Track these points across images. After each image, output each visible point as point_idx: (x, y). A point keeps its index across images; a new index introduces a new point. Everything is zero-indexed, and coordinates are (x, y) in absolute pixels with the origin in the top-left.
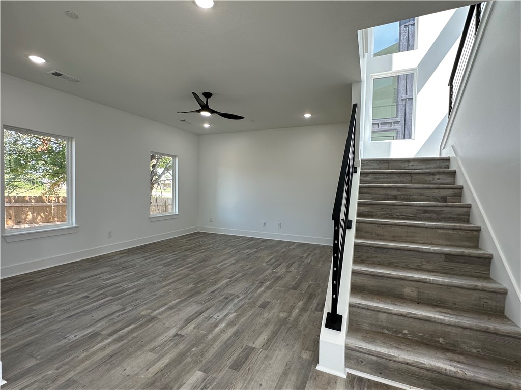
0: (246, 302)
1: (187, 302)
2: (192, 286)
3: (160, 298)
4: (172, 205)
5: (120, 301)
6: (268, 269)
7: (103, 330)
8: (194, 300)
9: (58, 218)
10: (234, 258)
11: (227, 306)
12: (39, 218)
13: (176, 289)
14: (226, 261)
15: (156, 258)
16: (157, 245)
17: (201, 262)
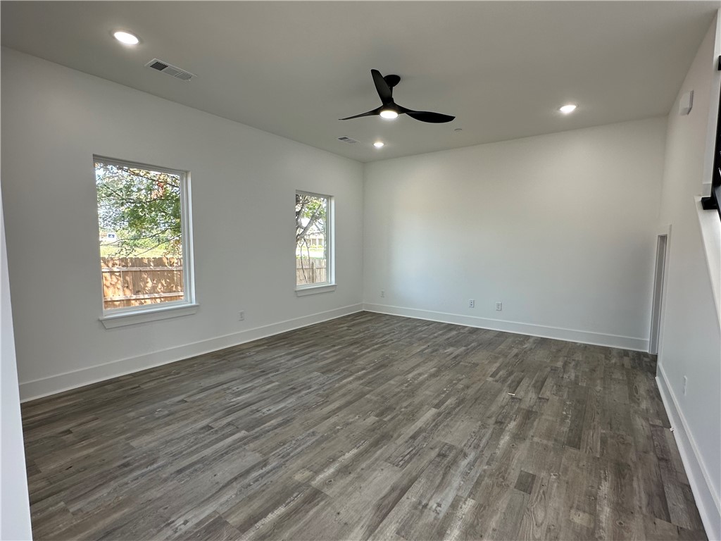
0: (484, 471)
1: (372, 459)
2: (372, 419)
3: (323, 442)
4: (327, 269)
5: (258, 443)
6: (500, 391)
7: (231, 512)
8: (382, 454)
9: (181, 286)
10: (431, 364)
11: (449, 477)
12: (160, 286)
13: (348, 424)
14: (420, 370)
15: (307, 357)
16: (307, 333)
17: (378, 369)
